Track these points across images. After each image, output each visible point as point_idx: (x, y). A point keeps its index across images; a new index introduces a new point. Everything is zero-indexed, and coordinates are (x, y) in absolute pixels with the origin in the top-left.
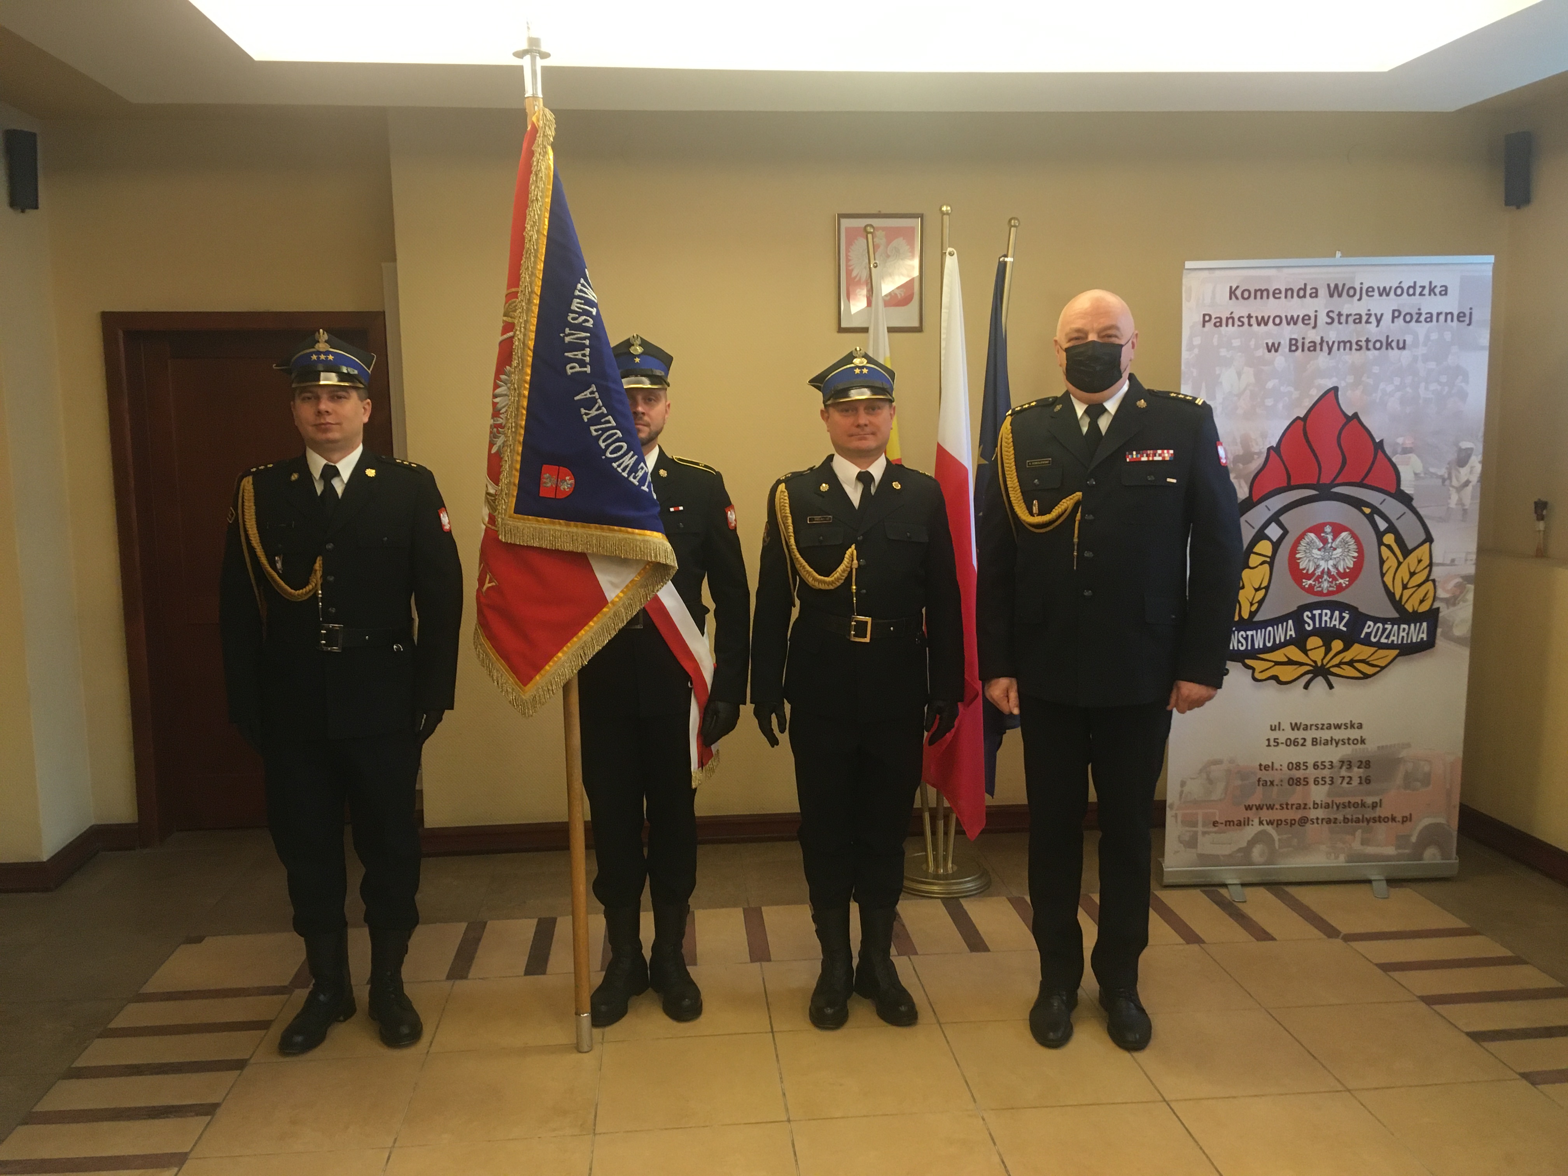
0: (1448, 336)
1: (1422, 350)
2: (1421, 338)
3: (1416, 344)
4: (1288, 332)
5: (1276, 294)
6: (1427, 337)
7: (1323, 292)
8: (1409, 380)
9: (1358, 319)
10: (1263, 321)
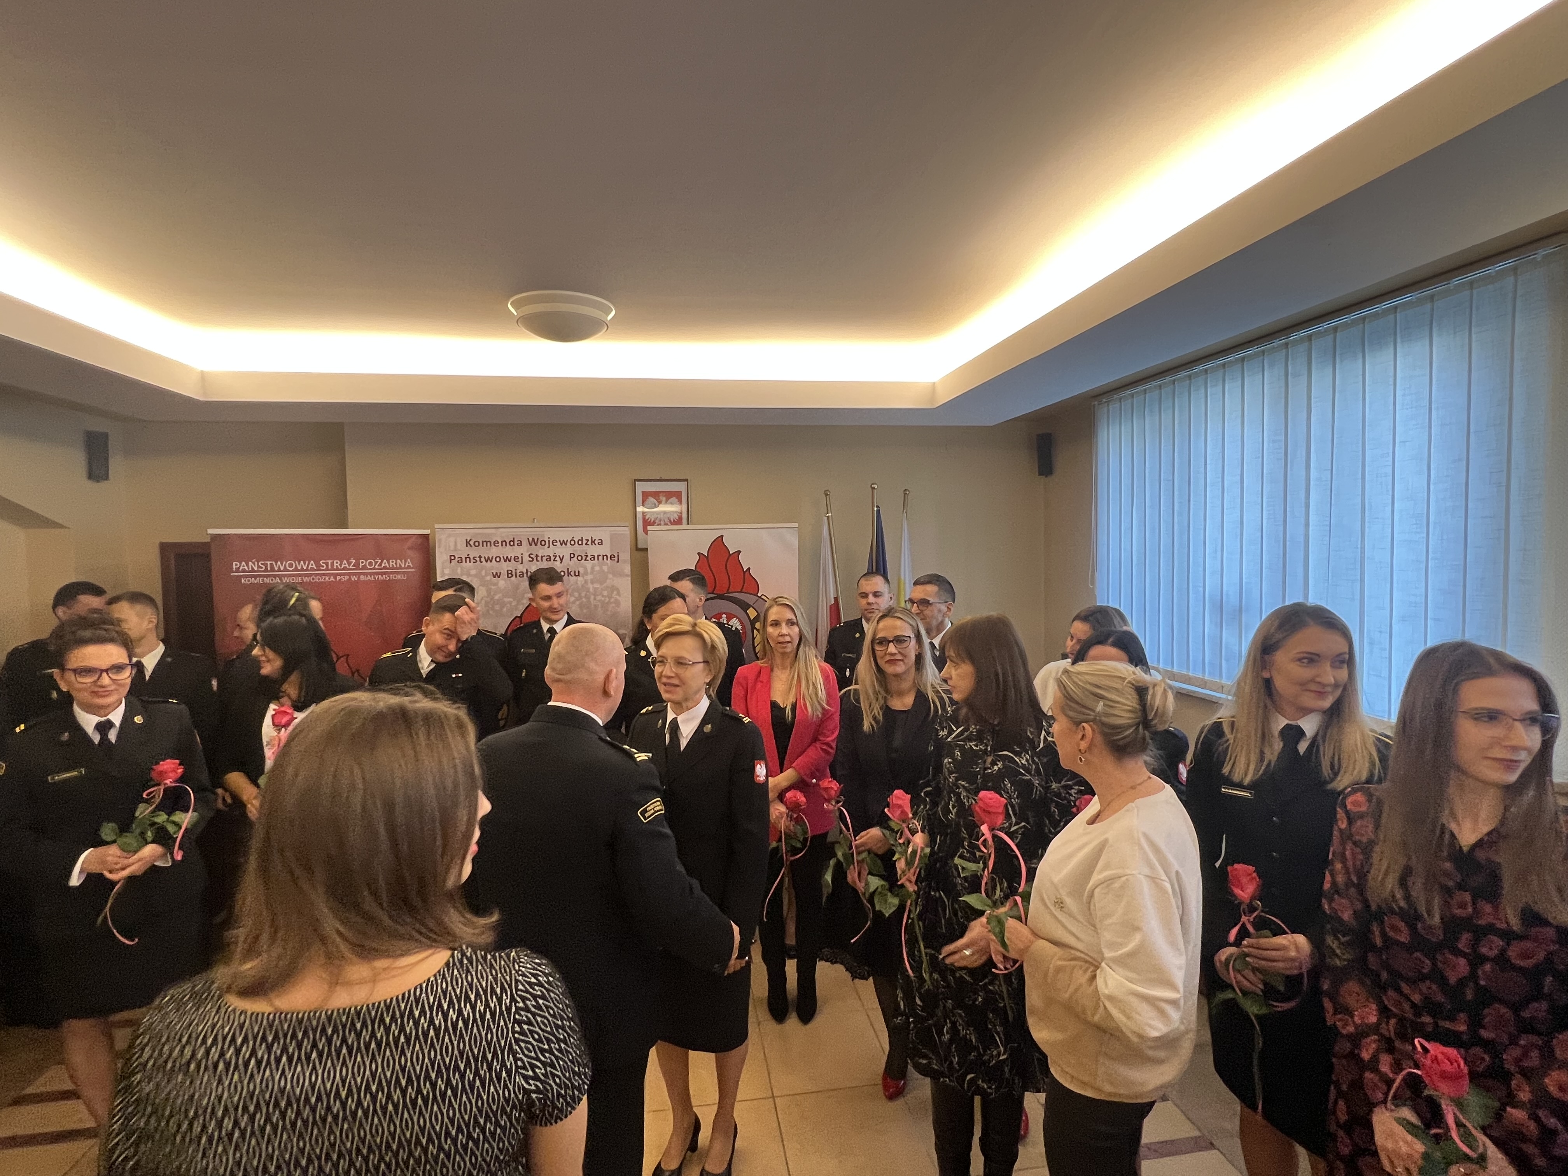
0: (605, 568)
1: (589, 577)
2: (589, 570)
3: (586, 573)
4: (505, 567)
5: (496, 543)
6: (592, 568)
7: (525, 542)
8: (583, 594)
9: (549, 559)
10: (488, 560)
